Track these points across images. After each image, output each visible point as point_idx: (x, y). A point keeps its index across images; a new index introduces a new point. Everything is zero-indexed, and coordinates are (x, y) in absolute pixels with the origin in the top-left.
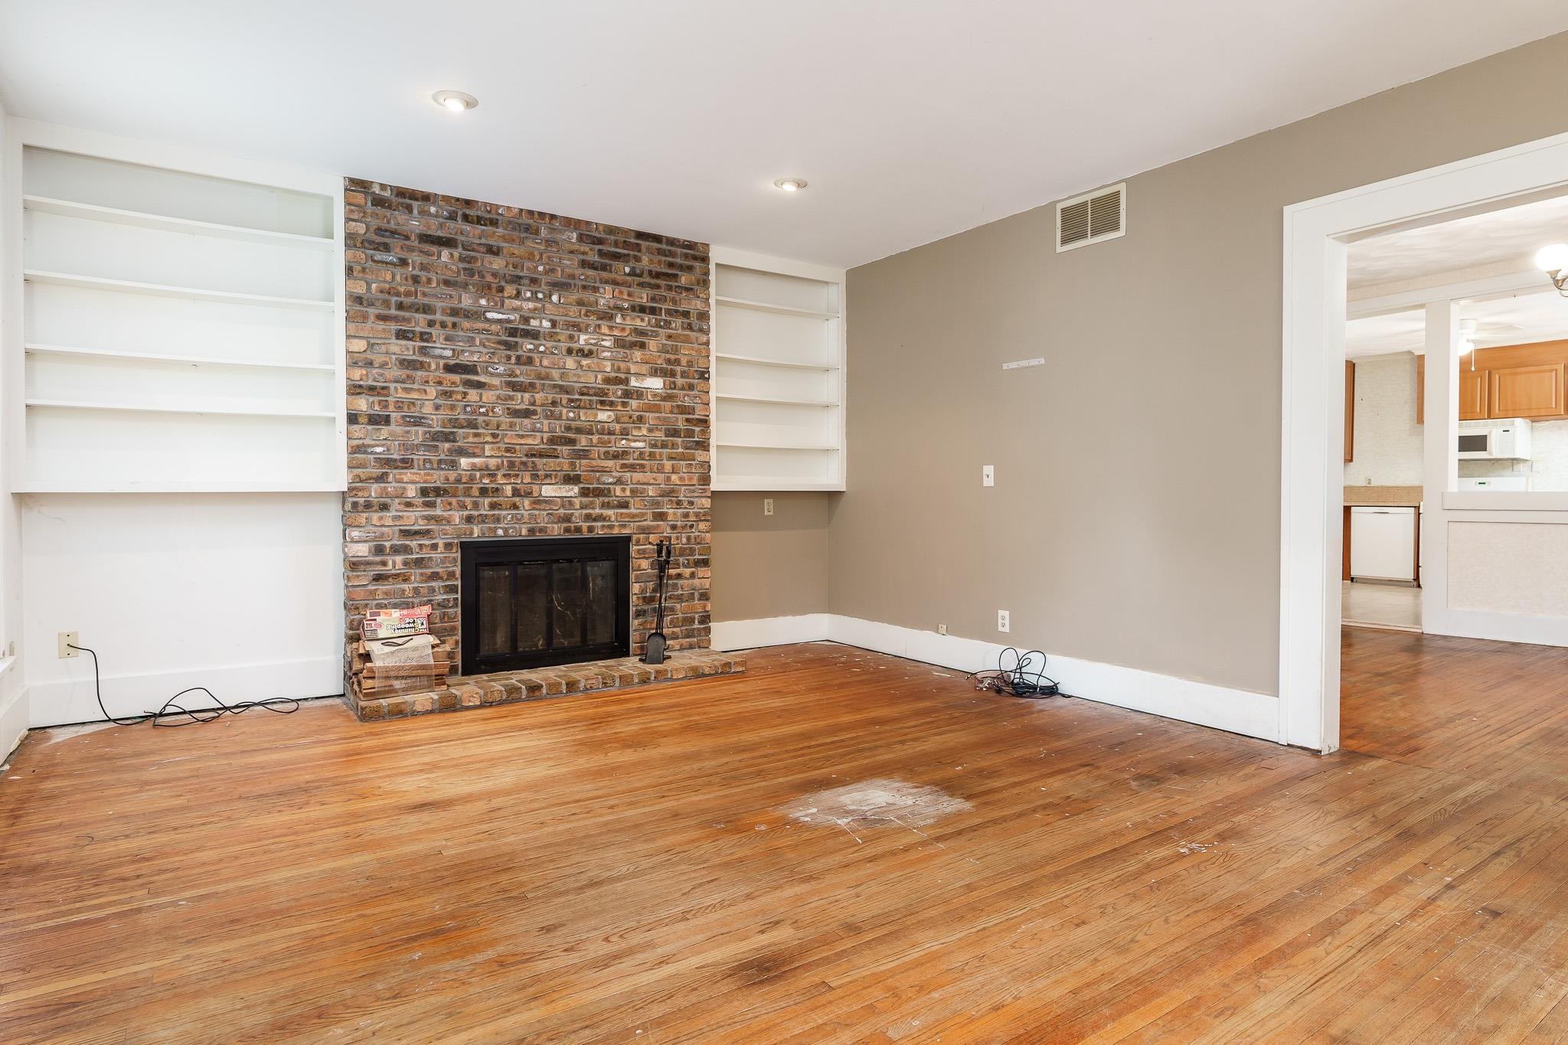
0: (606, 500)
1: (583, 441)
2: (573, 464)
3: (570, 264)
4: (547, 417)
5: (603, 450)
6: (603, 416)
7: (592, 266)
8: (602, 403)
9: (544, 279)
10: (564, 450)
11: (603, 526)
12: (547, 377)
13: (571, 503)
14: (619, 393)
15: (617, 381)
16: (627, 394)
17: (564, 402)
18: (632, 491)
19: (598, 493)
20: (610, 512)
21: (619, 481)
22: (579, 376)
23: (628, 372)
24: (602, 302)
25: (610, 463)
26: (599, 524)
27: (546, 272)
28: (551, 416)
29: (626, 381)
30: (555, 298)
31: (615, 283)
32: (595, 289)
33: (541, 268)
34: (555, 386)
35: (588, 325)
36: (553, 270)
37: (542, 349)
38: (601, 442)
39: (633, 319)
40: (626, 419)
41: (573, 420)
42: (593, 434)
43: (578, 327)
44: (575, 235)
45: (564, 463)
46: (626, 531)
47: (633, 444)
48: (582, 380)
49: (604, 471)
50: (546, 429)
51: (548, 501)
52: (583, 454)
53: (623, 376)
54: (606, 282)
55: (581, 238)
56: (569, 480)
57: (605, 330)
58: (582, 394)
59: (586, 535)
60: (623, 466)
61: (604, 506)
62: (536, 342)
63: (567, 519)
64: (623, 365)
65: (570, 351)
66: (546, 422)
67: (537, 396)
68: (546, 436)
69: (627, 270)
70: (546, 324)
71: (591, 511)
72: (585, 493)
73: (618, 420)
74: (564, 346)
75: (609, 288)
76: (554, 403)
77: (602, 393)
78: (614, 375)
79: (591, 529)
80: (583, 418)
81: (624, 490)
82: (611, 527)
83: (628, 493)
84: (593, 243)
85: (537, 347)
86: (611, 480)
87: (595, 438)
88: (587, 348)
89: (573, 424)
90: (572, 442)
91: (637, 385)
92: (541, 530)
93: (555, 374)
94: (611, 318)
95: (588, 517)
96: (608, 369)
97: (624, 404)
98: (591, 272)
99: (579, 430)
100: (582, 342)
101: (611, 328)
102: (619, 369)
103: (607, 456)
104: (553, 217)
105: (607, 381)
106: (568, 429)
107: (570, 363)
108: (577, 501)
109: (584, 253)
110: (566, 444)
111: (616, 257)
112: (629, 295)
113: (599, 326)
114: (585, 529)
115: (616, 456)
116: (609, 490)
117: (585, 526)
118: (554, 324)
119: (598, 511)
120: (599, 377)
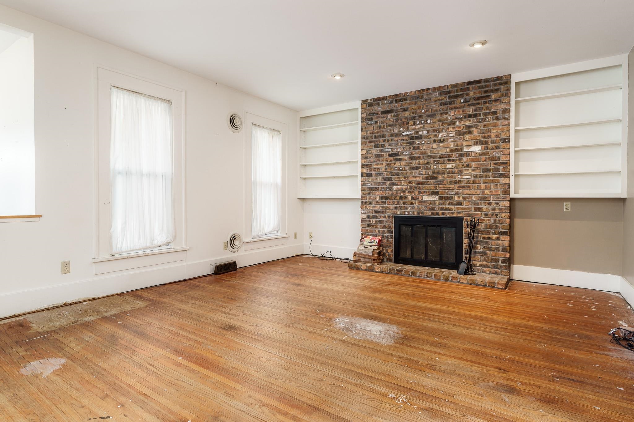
0: (451, 201)
1: (440, 177)
2: (435, 187)
3: (435, 106)
4: (425, 169)
5: (449, 180)
6: (449, 166)
7: (446, 104)
8: (449, 160)
9: (424, 115)
10: (432, 181)
11: (449, 213)
12: (425, 153)
13: (435, 203)
14: (458, 155)
15: (457, 150)
16: (461, 155)
17: (432, 162)
18: (463, 198)
19: (447, 198)
20: (452, 207)
21: (457, 194)
22: (439, 151)
23: (462, 145)
24: (449, 118)
25: (453, 186)
26: (447, 212)
27: (425, 112)
28: (427, 168)
29: (461, 150)
30: (429, 121)
31: (456, 108)
32: (447, 113)
33: (423, 111)
34: (428, 156)
35: (443, 129)
36: (428, 111)
37: (423, 142)
38: (448, 177)
39: (465, 121)
40: (461, 166)
41: (436, 169)
42: (445, 174)
43: (438, 131)
44: (438, 93)
45: (432, 187)
46: (460, 215)
47: (464, 177)
48: (440, 152)
49: (449, 189)
50: (424, 173)
51: (425, 202)
52: (441, 183)
53: (459, 148)
54: (452, 109)
55: (440, 94)
56: (434, 193)
57: (451, 129)
58: (440, 158)
59: (441, 216)
60: (459, 187)
61: (449, 204)
62: (421, 140)
63: (433, 209)
64: (459, 143)
65: (435, 141)
66: (424, 171)
67: (421, 161)
68: (424, 176)
69: (462, 101)
70: (425, 132)
71: (444, 206)
72: (441, 198)
73: (457, 167)
74: (432, 140)
75: (453, 111)
76: (428, 163)
77: (450, 156)
78: (455, 148)
79: (443, 214)
80: (440, 168)
81: (459, 197)
82: (453, 213)
83: (461, 199)
84: (446, 94)
85: (421, 142)
86: (453, 193)
87: (445, 176)
88: (442, 138)
89: (436, 171)
90: (435, 178)
91: (467, 150)
92: (422, 213)
93: (429, 151)
94: (454, 123)
95: (442, 209)
96: (452, 146)
97: (460, 160)
98: (444, 107)
99: (438, 173)
100: (440, 136)
101: (454, 128)
102: (457, 145)
103: (451, 183)
104: (428, 89)
105: (452, 151)
106: (434, 173)
107: (435, 146)
108: (437, 202)
109: (441, 100)
110: (432, 179)
111: (456, 97)
112: (463, 111)
113: (448, 128)
114: (440, 213)
115: (455, 183)
116: (452, 197)
117: (440, 212)
118: (428, 132)
119: (447, 206)
120: (448, 150)
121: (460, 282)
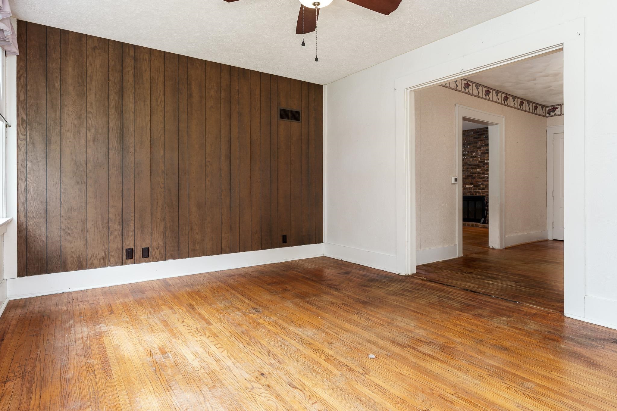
0: (479, 188)
1: (474, 175)
2: (472, 180)
3: (471, 139)
4: (467, 171)
5: (478, 177)
6: (478, 170)
7: (476, 138)
8: (478, 167)
9: (466, 143)
10: (470, 177)
11: (478, 194)
12: (467, 163)
13: (472, 189)
14: (482, 164)
15: (482, 162)
16: (484, 164)
17: (470, 168)
18: (485, 186)
19: (477, 186)
20: (480, 191)
21: (482, 184)
22: (473, 162)
23: (484, 159)
24: (478, 145)
25: (480, 180)
26: (478, 193)
27: (466, 142)
28: (468, 171)
29: (484, 161)
30: (468, 147)
31: (481, 140)
32: (477, 143)
33: (465, 141)
34: (468, 165)
35: (475, 151)
36: (468, 141)
37: (466, 157)
38: (478, 175)
39: (485, 147)
40: (483, 170)
41: (472, 171)
42: (476, 174)
43: (473, 152)
44: (472, 133)
45: (470, 180)
46: (484, 195)
47: (485, 175)
48: (474, 162)
49: (479, 182)
50: (466, 173)
51: (467, 188)
52: (474, 178)
53: (483, 160)
54: (479, 141)
55: (474, 133)
56: (471, 184)
57: (479, 151)
58: (474, 165)
59: (474, 195)
60: (483, 180)
61: (479, 189)
62: (464, 156)
63: (471, 192)
64: (483, 158)
65: (471, 157)
66: (466, 172)
67: (465, 167)
68: (466, 175)
69: (484, 137)
70: (466, 152)
71: (476, 190)
72: (474, 186)
73: (482, 170)
74: (470, 156)
75: (480, 142)
76: (468, 168)
77: (478, 165)
78: (481, 160)
79: (476, 194)
80: (474, 171)
81: (483, 186)
82: (480, 194)
83: (484, 186)
84: (476, 133)
85: (465, 157)
86: (480, 184)
87: (477, 175)
88: (475, 156)
89: (472, 172)
90: (472, 176)
91: (486, 162)
92: (465, 194)
93: (468, 162)
94: (480, 148)
95: (475, 192)
96: (480, 159)
97: (483, 167)
98: (476, 140)
99: (473, 173)
100: (474, 155)
101: (480, 150)
102: (482, 159)
103: (479, 178)
104: (468, 130)
105: (479, 162)
106: (471, 173)
107: (471, 160)
108: (473, 188)
109: (475, 136)
110: (470, 176)
111: (481, 135)
112: (485, 142)
113: (478, 151)
114: (474, 194)
115: (481, 178)
116: (480, 186)
117: (474, 193)
118: (468, 152)
119: (478, 190)
120: (478, 161)
121: (478, 227)
